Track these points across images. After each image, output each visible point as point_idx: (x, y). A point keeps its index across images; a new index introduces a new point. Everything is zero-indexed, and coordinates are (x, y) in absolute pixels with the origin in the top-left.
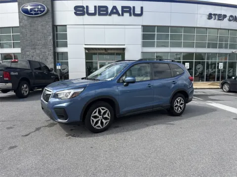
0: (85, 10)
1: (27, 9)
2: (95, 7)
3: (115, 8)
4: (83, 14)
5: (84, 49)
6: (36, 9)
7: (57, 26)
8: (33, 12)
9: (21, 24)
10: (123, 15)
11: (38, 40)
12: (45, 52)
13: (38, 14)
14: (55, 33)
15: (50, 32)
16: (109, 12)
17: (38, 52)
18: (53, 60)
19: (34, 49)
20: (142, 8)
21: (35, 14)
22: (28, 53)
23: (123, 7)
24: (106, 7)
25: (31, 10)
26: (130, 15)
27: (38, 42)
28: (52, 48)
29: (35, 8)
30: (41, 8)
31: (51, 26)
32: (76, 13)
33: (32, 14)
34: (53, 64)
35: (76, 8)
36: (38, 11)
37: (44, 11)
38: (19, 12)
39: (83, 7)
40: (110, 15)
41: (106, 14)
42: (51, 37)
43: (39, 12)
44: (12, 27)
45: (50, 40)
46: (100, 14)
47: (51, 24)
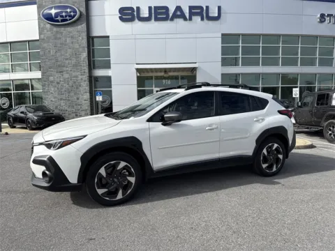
0: (135, 13)
1: (51, 14)
2: (150, 8)
3: (178, 8)
4: (132, 20)
5: (135, 71)
6: (64, 14)
7: (93, 38)
8: (59, 18)
9: (42, 36)
10: (190, 19)
11: (67, 59)
12: (77, 77)
13: (67, 20)
14: (91, 48)
15: (84, 47)
16: (171, 15)
17: (66, 76)
18: (88, 88)
19: (60, 72)
20: (219, 8)
21: (63, 21)
22: (51, 78)
23: (191, 8)
24: (166, 8)
25: (57, 15)
26: (202, 19)
27: (67, 62)
28: (87, 71)
29: (62, 12)
30: (70, 12)
31: (85, 37)
32: (121, 18)
33: (58, 21)
34: (88, 94)
35: (122, 10)
36: (66, 16)
37: (74, 16)
38: (39, 18)
39: (131, 9)
40: (172, 19)
41: (166, 19)
42: (85, 55)
43: (68, 18)
44: (29, 41)
45: (84, 58)
46: (157, 19)
47: (84, 35)
